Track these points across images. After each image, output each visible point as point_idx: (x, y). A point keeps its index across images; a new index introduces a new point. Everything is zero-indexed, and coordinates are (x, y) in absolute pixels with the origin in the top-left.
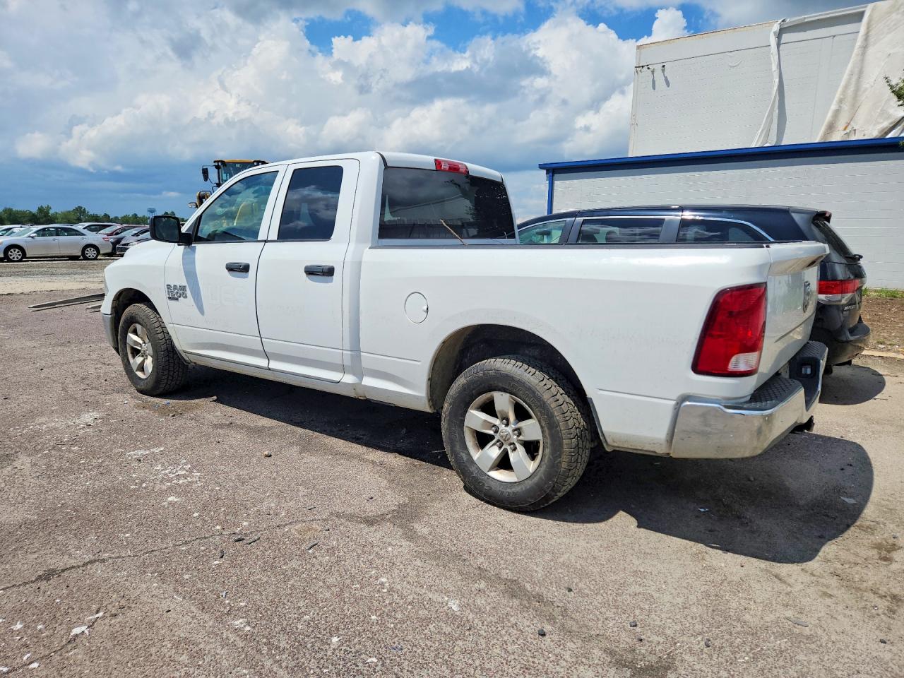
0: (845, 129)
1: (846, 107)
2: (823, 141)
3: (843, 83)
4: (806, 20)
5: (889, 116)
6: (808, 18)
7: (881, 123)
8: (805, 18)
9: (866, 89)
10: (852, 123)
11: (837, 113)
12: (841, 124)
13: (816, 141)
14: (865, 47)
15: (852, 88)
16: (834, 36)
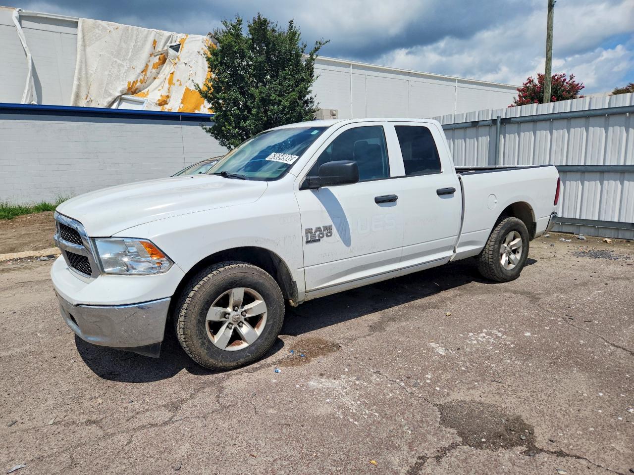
0: (86, 99)
1: (83, 84)
2: (74, 106)
3: (77, 67)
4: (38, 15)
5: (110, 95)
6: (39, 14)
7: (106, 98)
8: (37, 14)
9: (91, 74)
10: (89, 95)
11: (79, 86)
12: (83, 95)
13: (71, 105)
14: (84, 46)
15: (84, 72)
16: (61, 33)
